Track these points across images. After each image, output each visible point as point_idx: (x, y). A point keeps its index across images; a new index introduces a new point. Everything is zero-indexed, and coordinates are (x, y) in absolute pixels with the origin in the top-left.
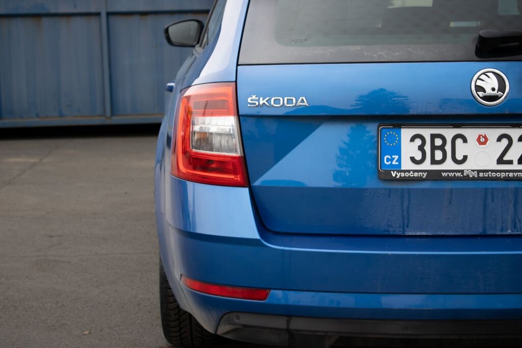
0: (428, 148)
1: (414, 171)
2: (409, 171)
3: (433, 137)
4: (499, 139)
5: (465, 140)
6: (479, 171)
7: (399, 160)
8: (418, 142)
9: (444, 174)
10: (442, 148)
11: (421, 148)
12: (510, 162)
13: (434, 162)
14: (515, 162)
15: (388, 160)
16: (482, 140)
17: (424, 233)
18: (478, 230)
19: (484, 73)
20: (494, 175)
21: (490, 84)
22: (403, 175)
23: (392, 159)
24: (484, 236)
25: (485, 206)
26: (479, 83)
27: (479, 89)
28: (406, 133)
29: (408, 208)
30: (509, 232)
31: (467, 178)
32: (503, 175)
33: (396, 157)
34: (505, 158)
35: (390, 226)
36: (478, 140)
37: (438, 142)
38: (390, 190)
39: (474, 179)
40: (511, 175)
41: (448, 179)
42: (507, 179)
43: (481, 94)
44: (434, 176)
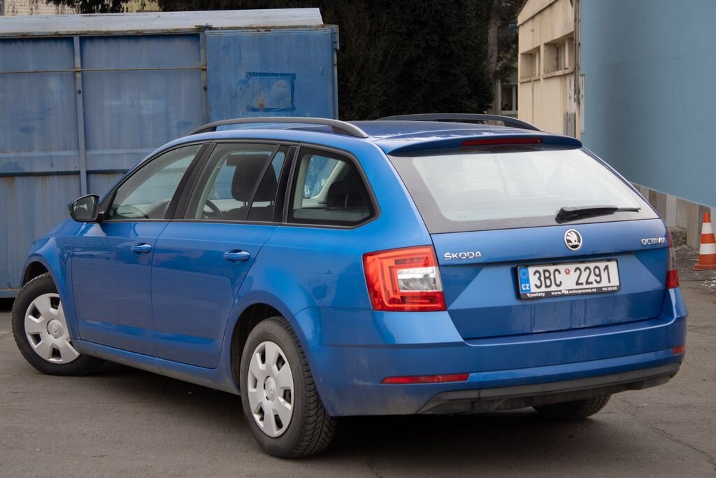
0: (542, 278)
3: (545, 271)
5: (560, 273)
6: (569, 290)
7: (529, 287)
8: (537, 275)
9: (553, 293)
10: (549, 278)
11: (539, 278)
12: (582, 284)
13: (546, 286)
14: (584, 283)
16: (568, 272)
17: (542, 331)
18: (567, 326)
19: (569, 232)
20: (576, 292)
21: (573, 238)
22: (533, 295)
23: (526, 287)
24: (571, 329)
25: (571, 311)
26: (568, 238)
27: (569, 241)
28: (531, 270)
29: (534, 316)
30: (582, 326)
31: (563, 295)
32: (580, 292)
33: (528, 285)
34: (580, 282)
35: (525, 328)
36: (566, 272)
37: (547, 274)
38: (525, 305)
39: (567, 295)
40: (584, 291)
41: (555, 296)
42: (582, 294)
43: (570, 244)
44: (548, 295)
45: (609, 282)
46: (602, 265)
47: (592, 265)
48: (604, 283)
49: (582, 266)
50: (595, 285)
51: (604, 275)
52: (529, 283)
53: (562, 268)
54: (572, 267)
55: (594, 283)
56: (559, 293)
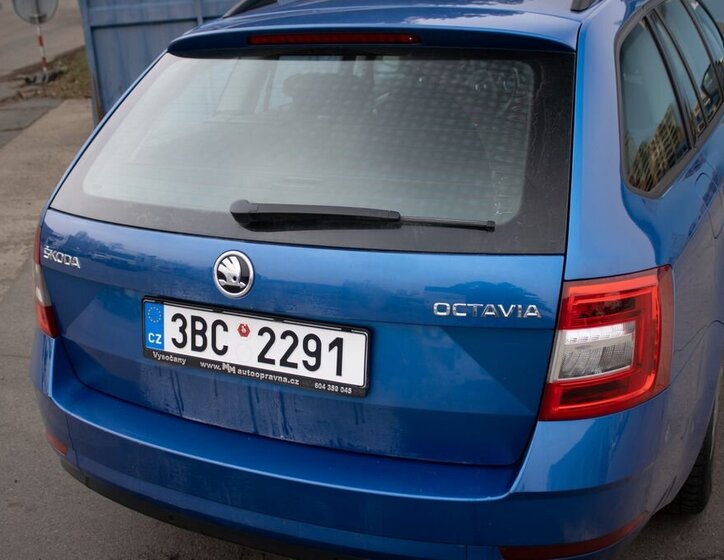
0: (188, 331)
1: (175, 355)
2: (169, 354)
3: (195, 319)
4: (261, 333)
5: (226, 329)
6: (238, 367)
7: (162, 340)
8: (179, 322)
9: (203, 364)
10: (202, 333)
11: (182, 330)
12: (272, 362)
13: (194, 348)
14: (278, 362)
15: (152, 338)
16: (244, 332)
23: (156, 338)
27: (221, 276)
32: (262, 376)
33: (160, 336)
34: (267, 356)
36: (240, 329)
45: (339, 372)
46: (327, 336)
47: (302, 331)
48: (327, 372)
49: (279, 328)
50: (302, 371)
51: (329, 357)
52: (162, 332)
53: (233, 321)
54: (256, 324)
55: (301, 366)
56: (217, 367)
